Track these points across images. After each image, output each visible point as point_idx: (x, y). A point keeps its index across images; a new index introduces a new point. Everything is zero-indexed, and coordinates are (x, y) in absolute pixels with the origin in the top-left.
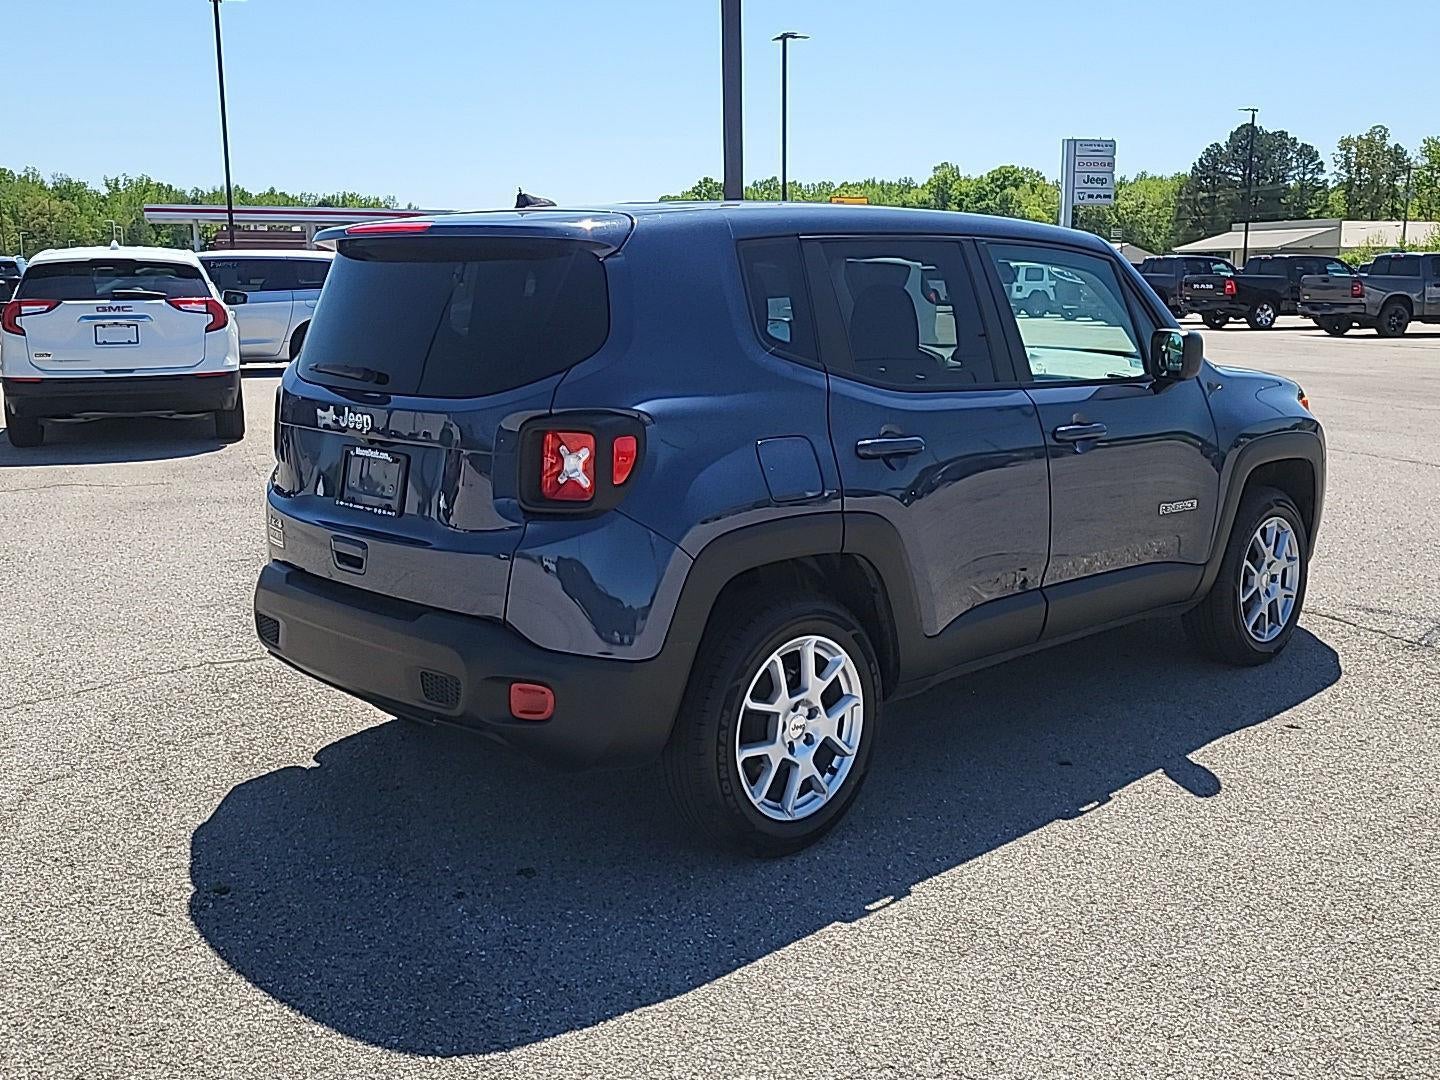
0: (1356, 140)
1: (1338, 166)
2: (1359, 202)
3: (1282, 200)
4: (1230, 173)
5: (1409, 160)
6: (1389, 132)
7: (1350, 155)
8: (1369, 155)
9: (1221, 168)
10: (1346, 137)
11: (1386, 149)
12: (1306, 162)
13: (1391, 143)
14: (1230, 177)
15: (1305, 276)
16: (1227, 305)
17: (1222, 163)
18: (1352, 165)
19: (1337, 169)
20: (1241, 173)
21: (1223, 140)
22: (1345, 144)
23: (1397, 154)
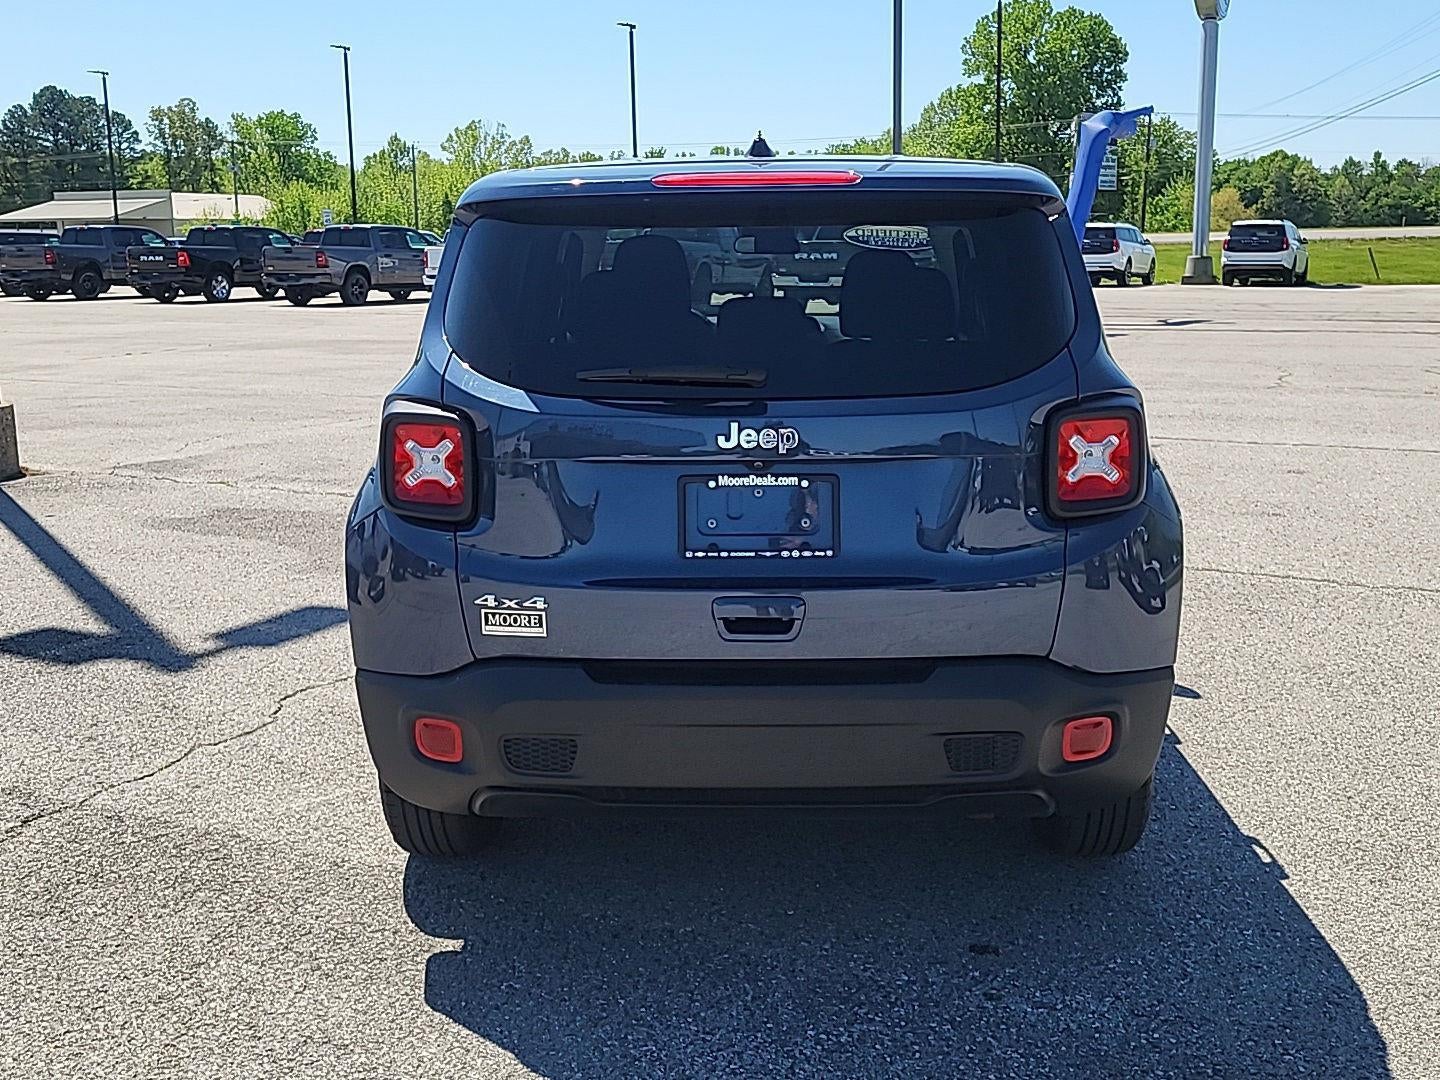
0: (166, 111)
1: (153, 137)
2: (179, 174)
3: (101, 169)
4: (38, 138)
5: (221, 134)
6: (197, 105)
7: (163, 126)
8: (182, 127)
9: (29, 131)
10: (156, 107)
11: (197, 122)
12: (120, 131)
13: (201, 117)
14: (40, 141)
15: (265, 247)
16: (182, 277)
17: (29, 126)
18: (167, 136)
19: (152, 139)
20: (51, 138)
21: (27, 102)
22: (157, 115)
23: (209, 128)
